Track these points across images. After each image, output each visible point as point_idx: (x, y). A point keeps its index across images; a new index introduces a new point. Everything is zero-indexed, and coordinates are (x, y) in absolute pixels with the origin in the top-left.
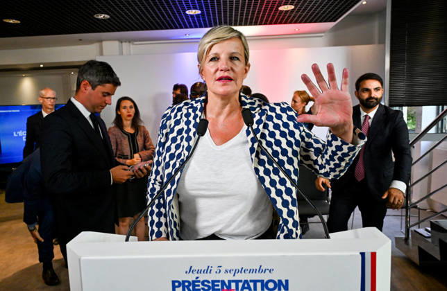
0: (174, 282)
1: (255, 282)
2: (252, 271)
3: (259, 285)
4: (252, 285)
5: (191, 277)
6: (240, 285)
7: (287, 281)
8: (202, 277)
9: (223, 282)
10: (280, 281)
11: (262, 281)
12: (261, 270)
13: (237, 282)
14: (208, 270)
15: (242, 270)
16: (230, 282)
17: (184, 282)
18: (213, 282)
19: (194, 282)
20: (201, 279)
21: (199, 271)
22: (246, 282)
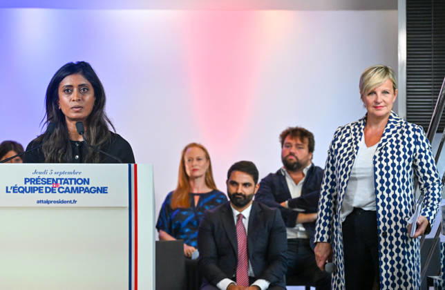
0: (25, 179)
1: (71, 179)
2: (70, 173)
3: (73, 181)
4: (69, 181)
5: (35, 176)
6: (63, 181)
7: (88, 179)
8: (42, 176)
9: (53, 179)
10: (85, 179)
11: (75, 179)
12: (74, 173)
13: (61, 179)
14: (45, 172)
15: (64, 173)
16: (57, 179)
17: (31, 179)
18: (48, 179)
19: (37, 179)
20: (41, 177)
21: (40, 173)
22: (66, 179)
